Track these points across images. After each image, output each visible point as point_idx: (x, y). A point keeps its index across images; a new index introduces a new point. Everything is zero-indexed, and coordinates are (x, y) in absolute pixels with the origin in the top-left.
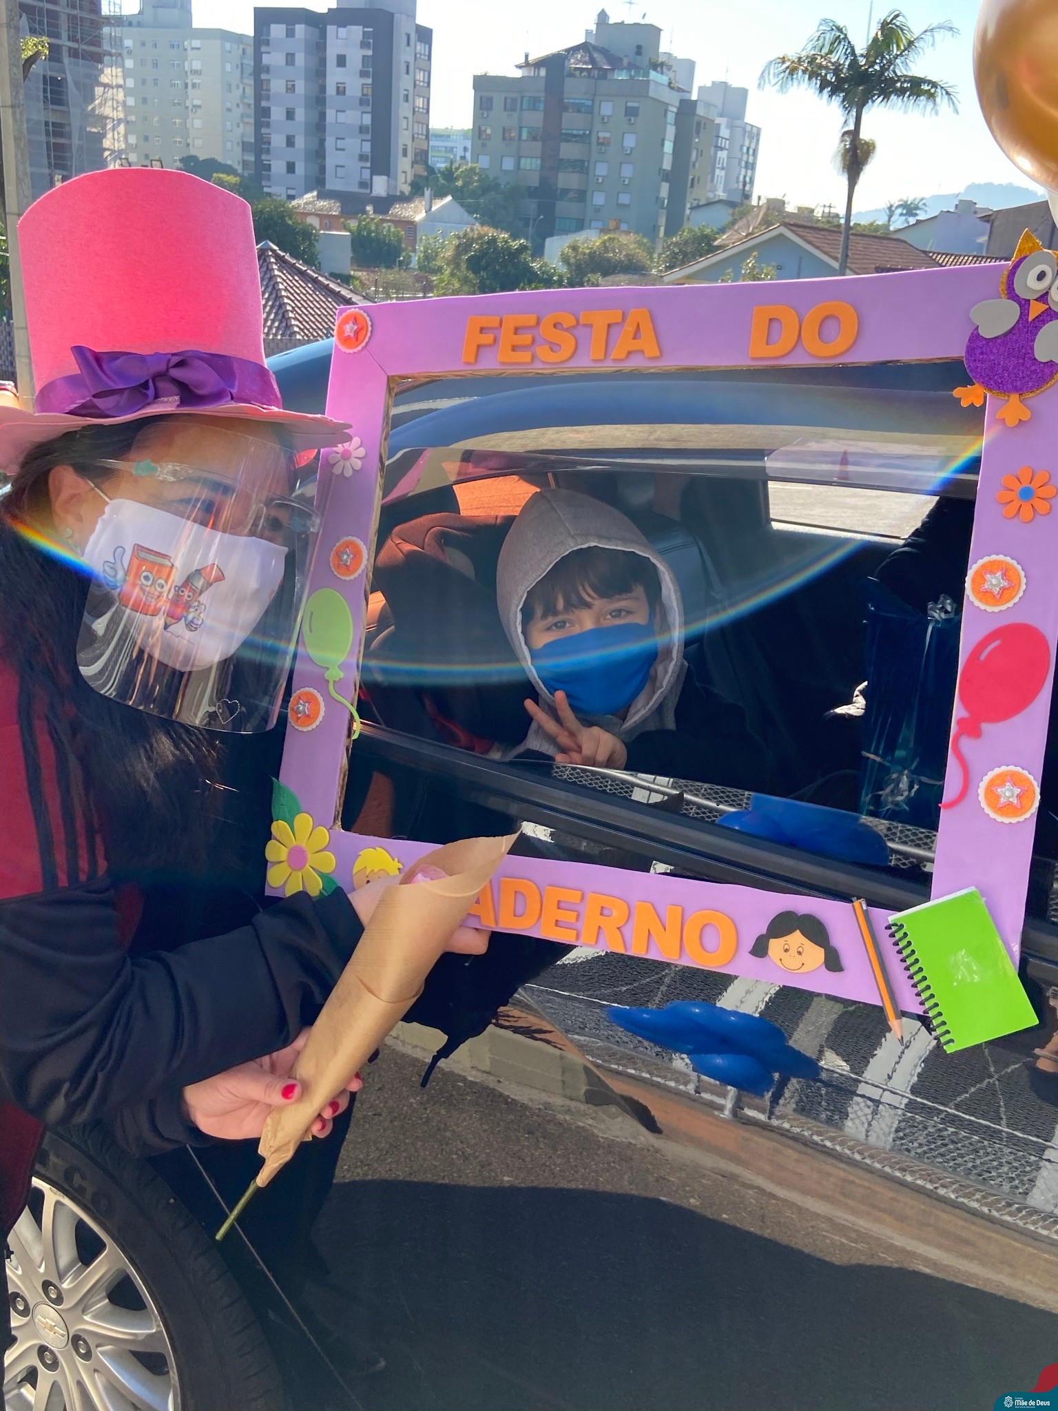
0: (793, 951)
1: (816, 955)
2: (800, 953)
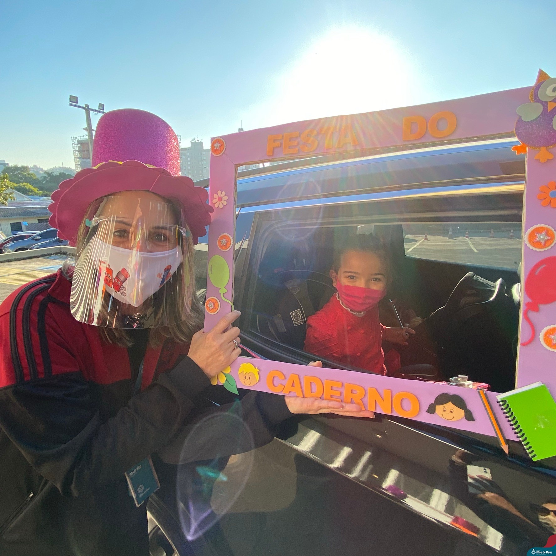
1: (460, 413)
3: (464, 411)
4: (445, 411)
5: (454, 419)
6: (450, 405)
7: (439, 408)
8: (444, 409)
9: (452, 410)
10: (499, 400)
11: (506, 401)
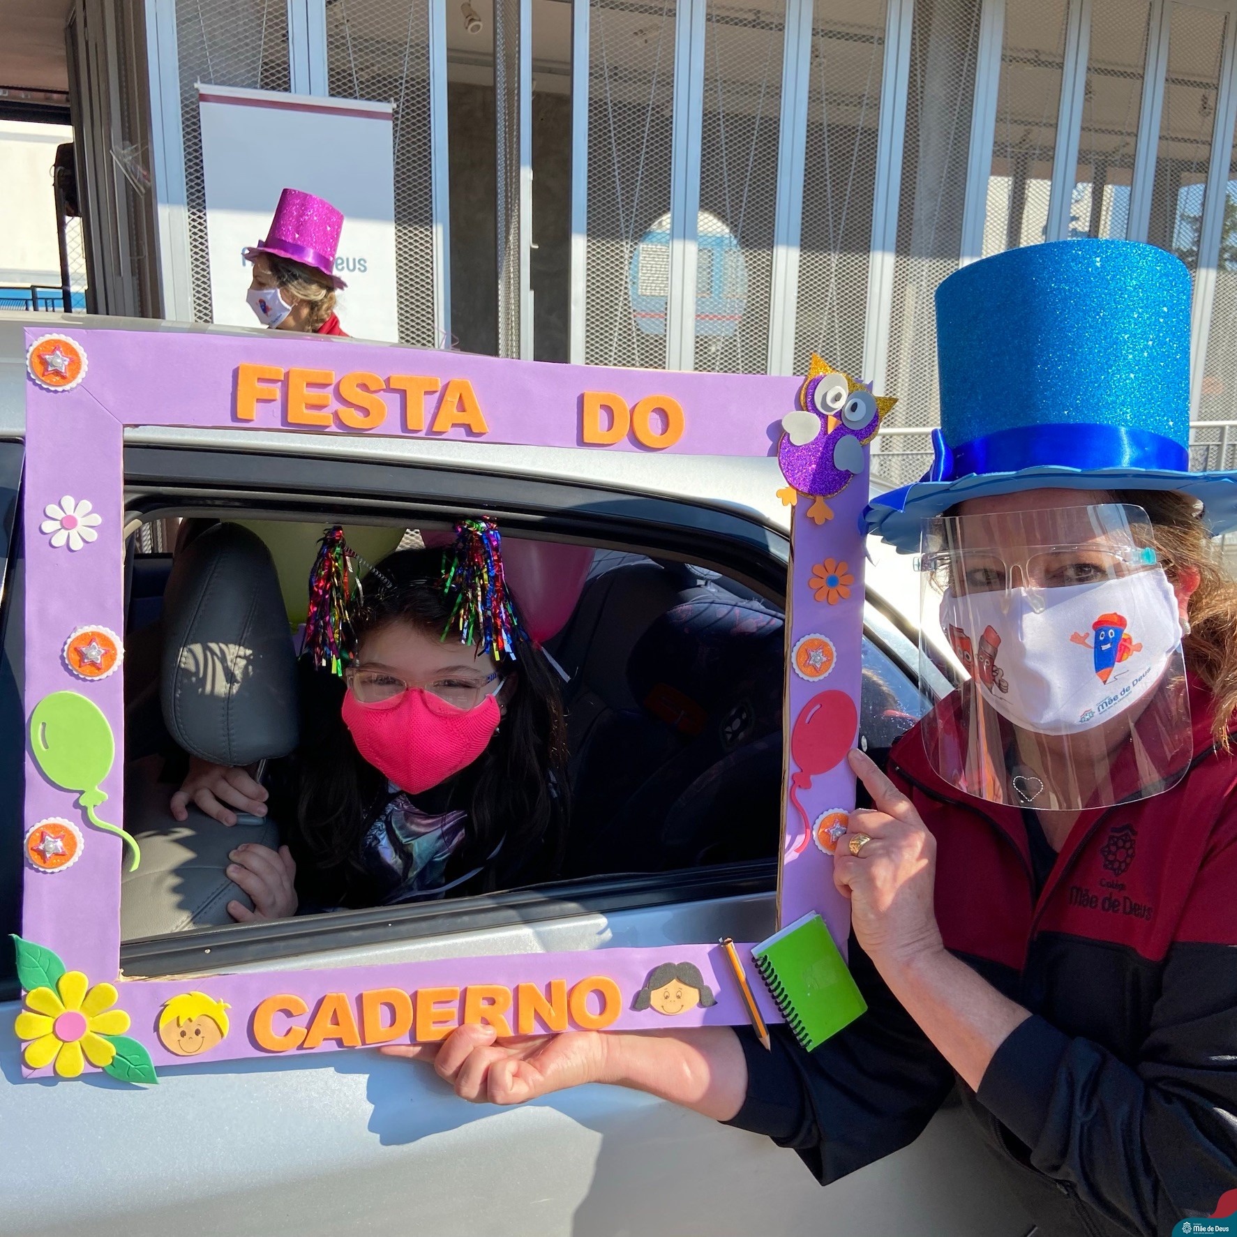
0: (673, 997)
1: (692, 995)
2: (679, 997)
3: (697, 990)
4: (667, 997)
5: (684, 1010)
6: (674, 986)
7: (656, 997)
8: (667, 994)
9: (679, 994)
10: (756, 958)
11: (766, 957)
